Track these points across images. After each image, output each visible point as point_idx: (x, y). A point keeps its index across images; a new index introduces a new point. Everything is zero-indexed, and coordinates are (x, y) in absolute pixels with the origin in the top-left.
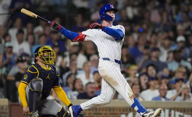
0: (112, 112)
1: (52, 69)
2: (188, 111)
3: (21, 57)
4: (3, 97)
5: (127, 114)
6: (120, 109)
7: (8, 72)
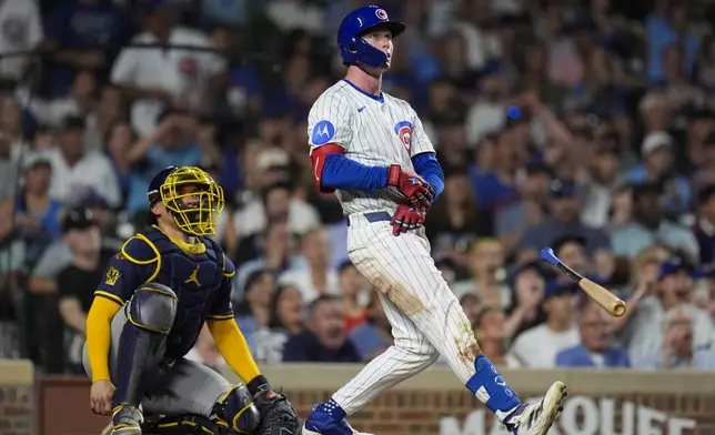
0: (406, 409)
1: (209, 251)
2: (684, 407)
3: (80, 209)
4: (15, 353)
5: (462, 418)
6: (437, 398)
7: (31, 263)
